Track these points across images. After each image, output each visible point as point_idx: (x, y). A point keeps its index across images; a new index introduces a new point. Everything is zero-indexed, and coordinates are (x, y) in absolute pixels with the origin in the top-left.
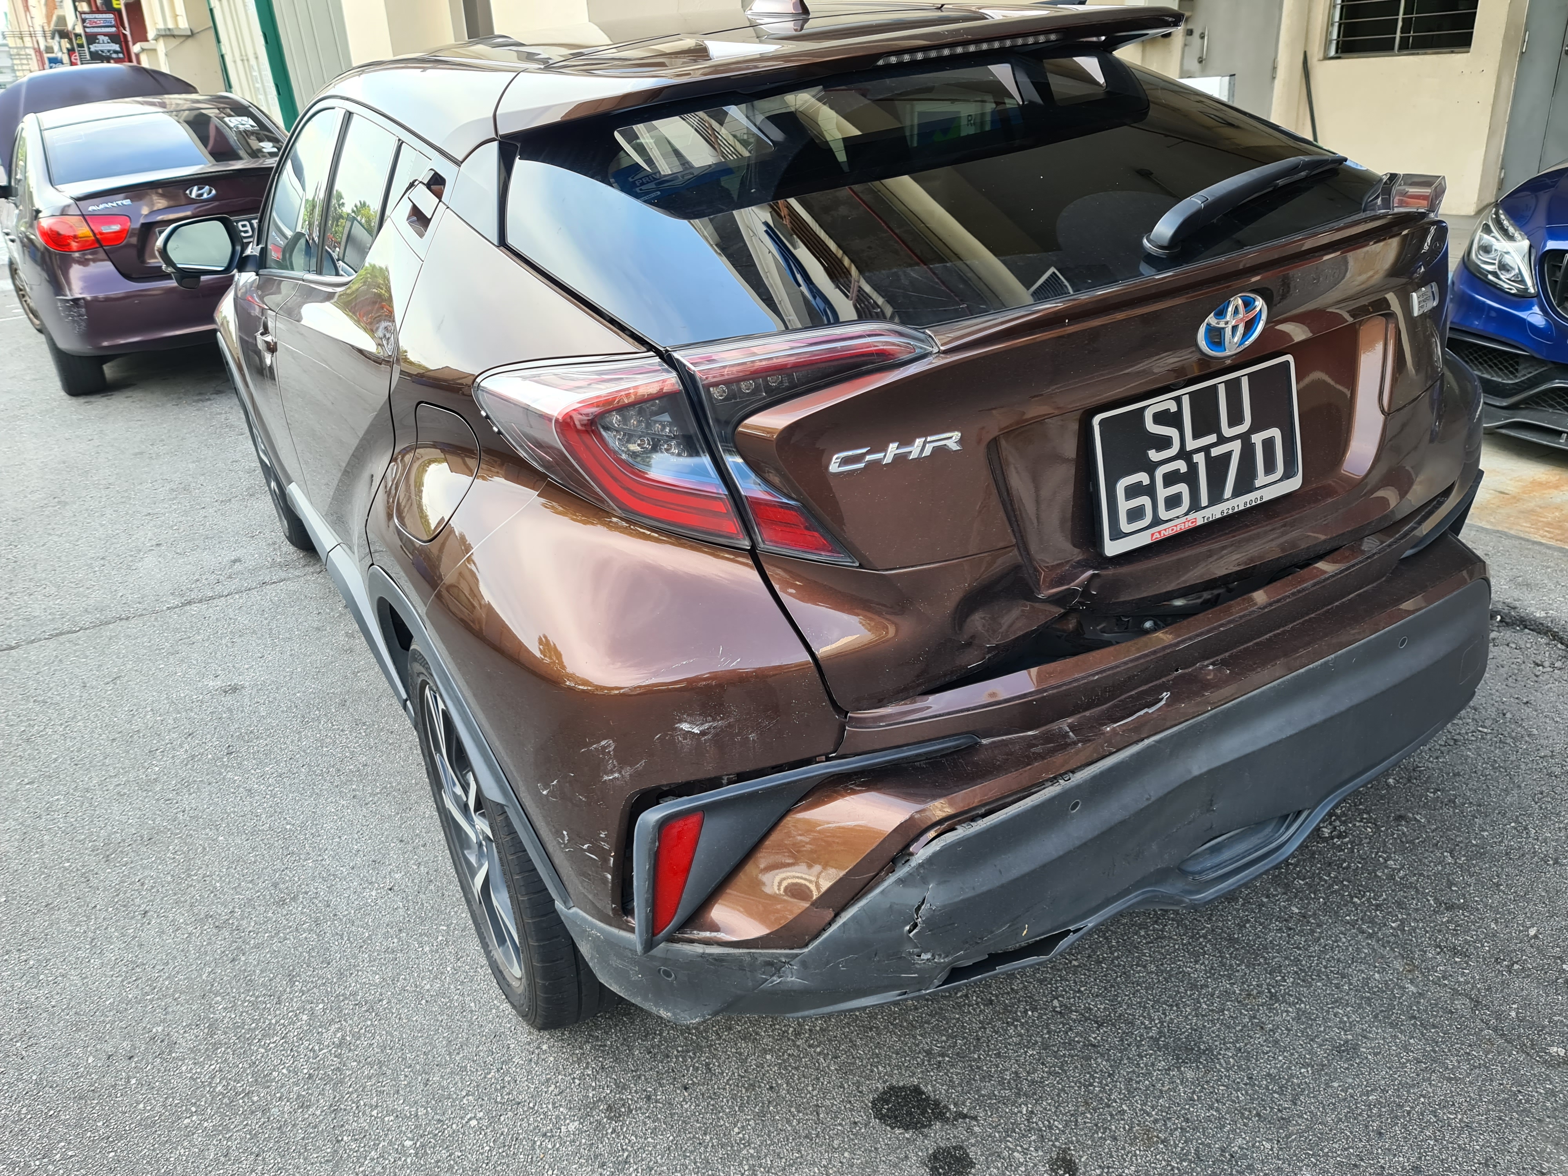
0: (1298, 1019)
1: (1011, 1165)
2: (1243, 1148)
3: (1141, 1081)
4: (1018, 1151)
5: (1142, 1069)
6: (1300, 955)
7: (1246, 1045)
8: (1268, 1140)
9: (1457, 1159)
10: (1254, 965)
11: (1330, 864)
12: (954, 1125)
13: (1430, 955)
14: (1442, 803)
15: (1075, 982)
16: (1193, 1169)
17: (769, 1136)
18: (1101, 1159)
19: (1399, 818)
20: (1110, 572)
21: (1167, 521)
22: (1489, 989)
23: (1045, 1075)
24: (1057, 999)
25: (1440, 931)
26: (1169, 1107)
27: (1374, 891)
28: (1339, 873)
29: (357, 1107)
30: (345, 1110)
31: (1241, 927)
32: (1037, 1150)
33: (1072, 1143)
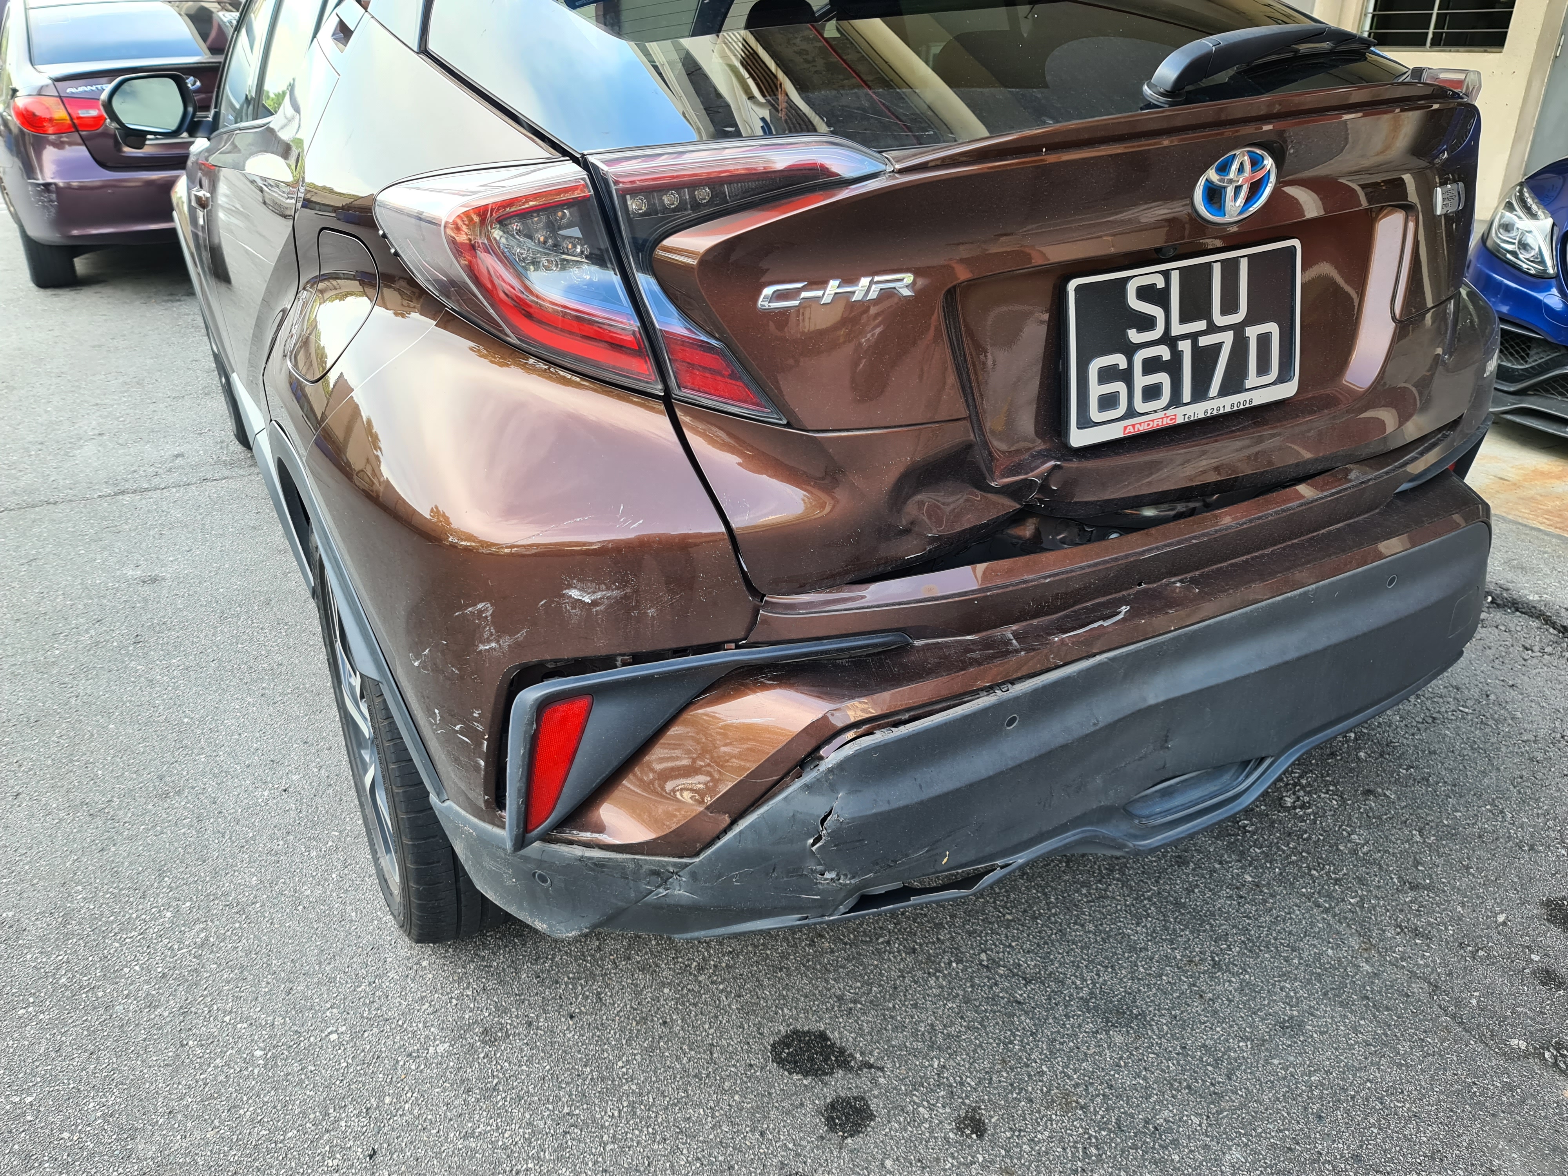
0: (1241, 990)
1: (914, 1121)
2: (1169, 1121)
3: (1065, 1042)
4: (923, 1106)
5: (1068, 1029)
6: (1249, 924)
7: (1182, 1012)
8: (1197, 1115)
9: (1401, 1149)
10: (1199, 931)
11: (1289, 835)
12: (858, 1074)
13: (1390, 935)
14: (1415, 780)
15: (1007, 936)
16: (1112, 1140)
17: (655, 1072)
18: (1013, 1120)
19: (1368, 792)
20: (1074, 464)
21: (1143, 414)
22: (1450, 974)
23: (963, 1029)
24: (985, 952)
25: (1401, 911)
26: (1093, 1072)
27: (1334, 865)
28: (1299, 844)
29: (210, 1011)
30: (195, 1013)
31: (1189, 891)
32: (944, 1107)
33: (983, 1101)
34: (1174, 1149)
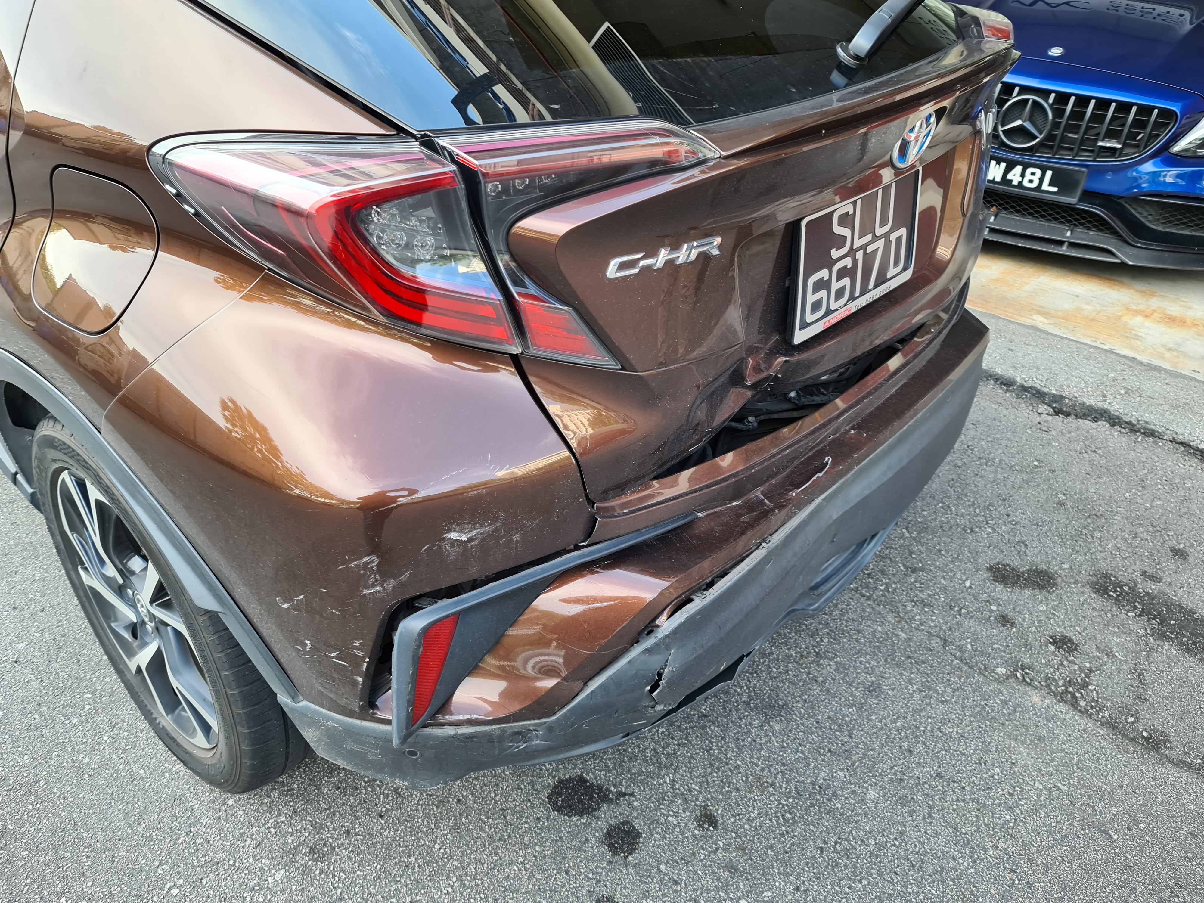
0: (837, 670)
1: (669, 829)
2: (826, 780)
3: (745, 739)
4: (671, 816)
5: (744, 728)
7: (809, 696)
8: (841, 770)
10: (800, 631)
12: (617, 803)
13: (909, 608)
16: (797, 803)
18: (732, 808)
20: (794, 357)
21: (834, 311)
22: (950, 629)
23: (676, 747)
25: (911, 589)
26: (769, 757)
32: (684, 812)
33: (708, 799)
34: (836, 800)
